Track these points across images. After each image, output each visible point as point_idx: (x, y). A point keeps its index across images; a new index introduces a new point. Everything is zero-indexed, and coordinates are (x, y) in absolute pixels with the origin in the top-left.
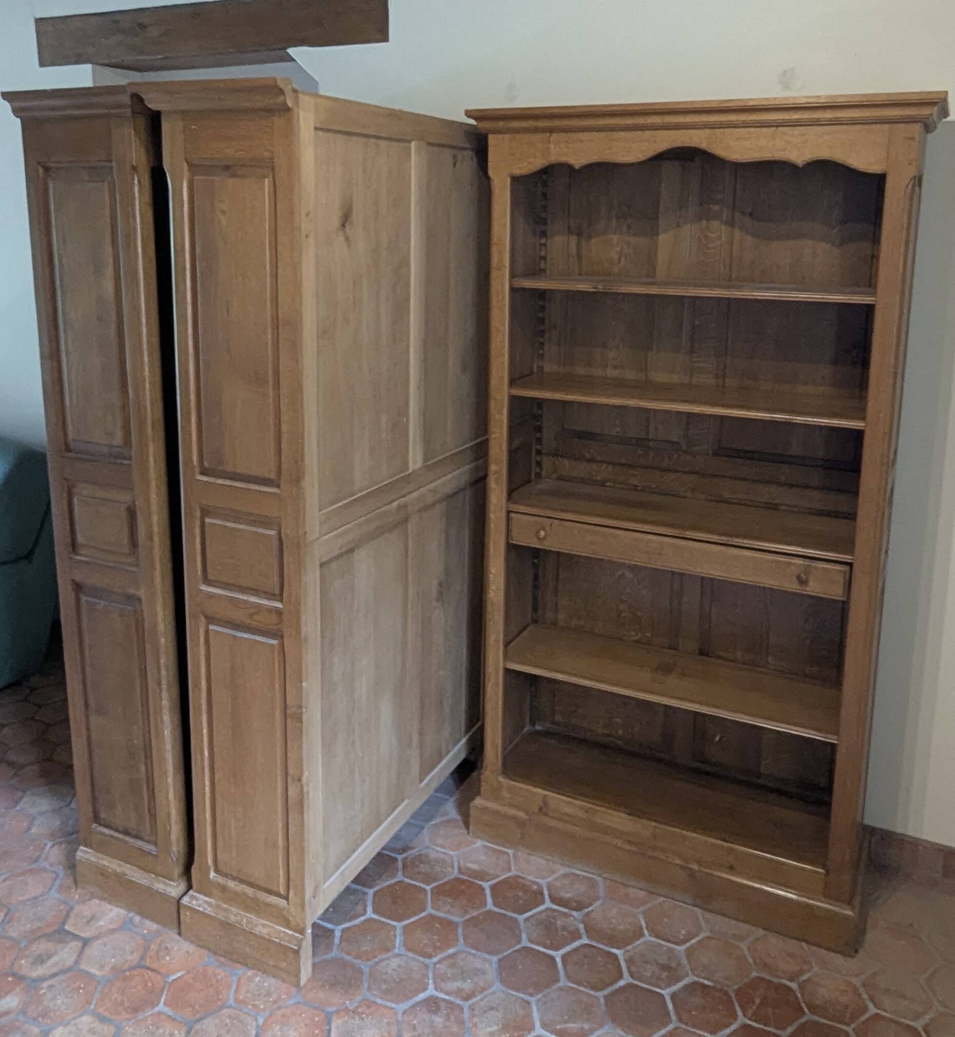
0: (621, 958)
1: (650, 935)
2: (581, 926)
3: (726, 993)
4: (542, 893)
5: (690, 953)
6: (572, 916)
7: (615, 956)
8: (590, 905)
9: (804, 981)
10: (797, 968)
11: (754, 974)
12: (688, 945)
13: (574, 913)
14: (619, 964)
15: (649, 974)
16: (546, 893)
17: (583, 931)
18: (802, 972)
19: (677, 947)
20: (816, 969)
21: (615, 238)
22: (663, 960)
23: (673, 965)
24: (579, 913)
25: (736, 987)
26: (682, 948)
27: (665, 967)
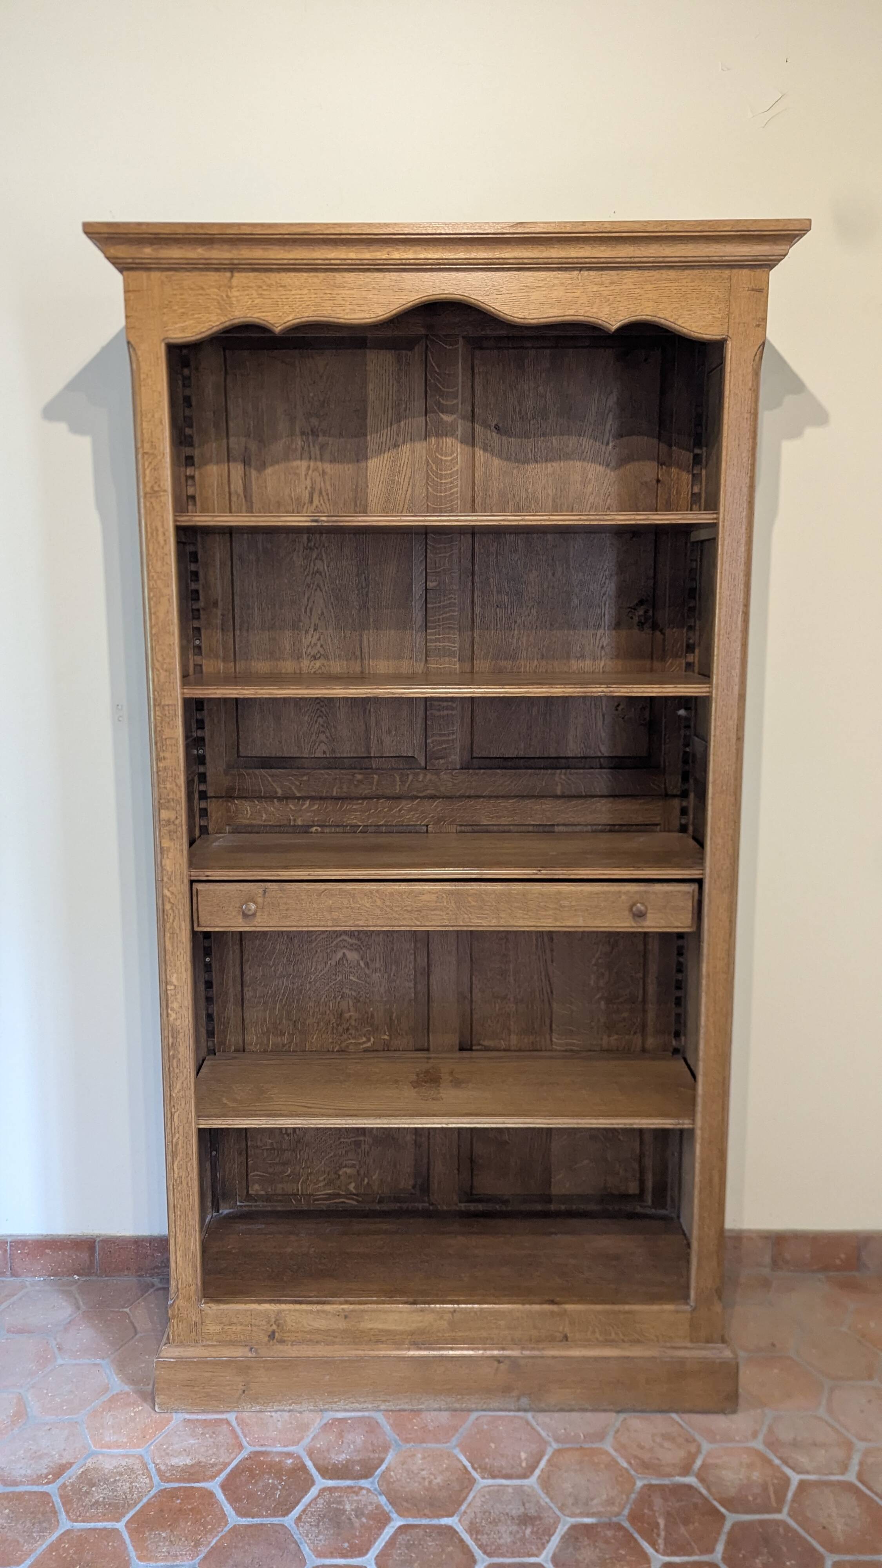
0: (459, 1528)
1: (483, 1478)
2: (383, 1500)
3: (619, 1527)
4: (304, 1467)
5: (546, 1482)
6: (361, 1488)
7: (450, 1528)
8: (382, 1461)
9: (700, 1469)
10: (682, 1454)
11: (639, 1484)
12: (537, 1472)
13: (363, 1483)
14: (462, 1541)
15: (507, 1539)
16: (309, 1464)
17: (388, 1508)
18: (692, 1457)
19: (525, 1482)
20: (706, 1446)
21: (302, 465)
22: (516, 1510)
23: (532, 1512)
24: (370, 1480)
25: (626, 1512)
26: (532, 1481)
27: (525, 1520)
